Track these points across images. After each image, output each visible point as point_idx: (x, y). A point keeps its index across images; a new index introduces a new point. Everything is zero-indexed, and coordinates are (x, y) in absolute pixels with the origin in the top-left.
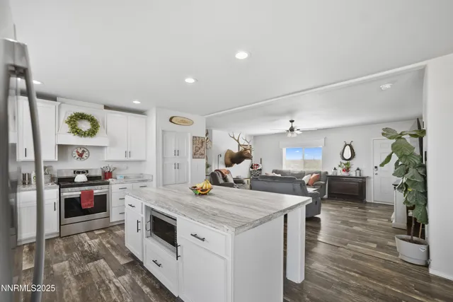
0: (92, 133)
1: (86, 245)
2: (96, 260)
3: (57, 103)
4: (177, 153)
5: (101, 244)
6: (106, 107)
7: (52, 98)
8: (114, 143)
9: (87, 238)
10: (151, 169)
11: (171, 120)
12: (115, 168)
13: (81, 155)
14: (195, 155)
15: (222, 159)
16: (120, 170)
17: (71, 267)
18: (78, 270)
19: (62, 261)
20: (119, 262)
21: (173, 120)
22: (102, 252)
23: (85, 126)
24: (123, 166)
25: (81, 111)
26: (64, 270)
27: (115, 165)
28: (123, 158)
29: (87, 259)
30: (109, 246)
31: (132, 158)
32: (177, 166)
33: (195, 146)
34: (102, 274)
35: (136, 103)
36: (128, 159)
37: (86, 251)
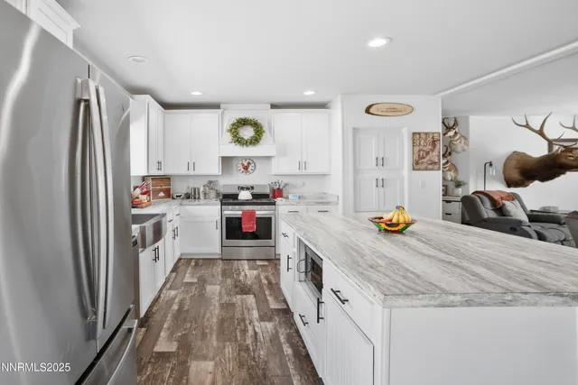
0: (255, 141)
1: (243, 273)
2: (246, 294)
3: (219, 111)
4: (381, 162)
5: (258, 277)
6: (274, 106)
7: (216, 106)
8: (283, 152)
9: (246, 267)
10: (336, 186)
11: (368, 111)
12: (286, 185)
13: (246, 168)
14: (417, 164)
15: (495, 172)
16: (294, 187)
17: (220, 293)
18: (226, 298)
19: (215, 284)
20: (268, 304)
21: (371, 111)
22: (256, 287)
23: (247, 133)
24: (299, 181)
25: (243, 116)
26: (213, 294)
27: (286, 180)
28: (295, 171)
29: (238, 289)
30: (266, 282)
31: (308, 172)
32: (381, 183)
33: (417, 149)
34: (246, 312)
35: (309, 95)
36: (304, 172)
37: (240, 281)
